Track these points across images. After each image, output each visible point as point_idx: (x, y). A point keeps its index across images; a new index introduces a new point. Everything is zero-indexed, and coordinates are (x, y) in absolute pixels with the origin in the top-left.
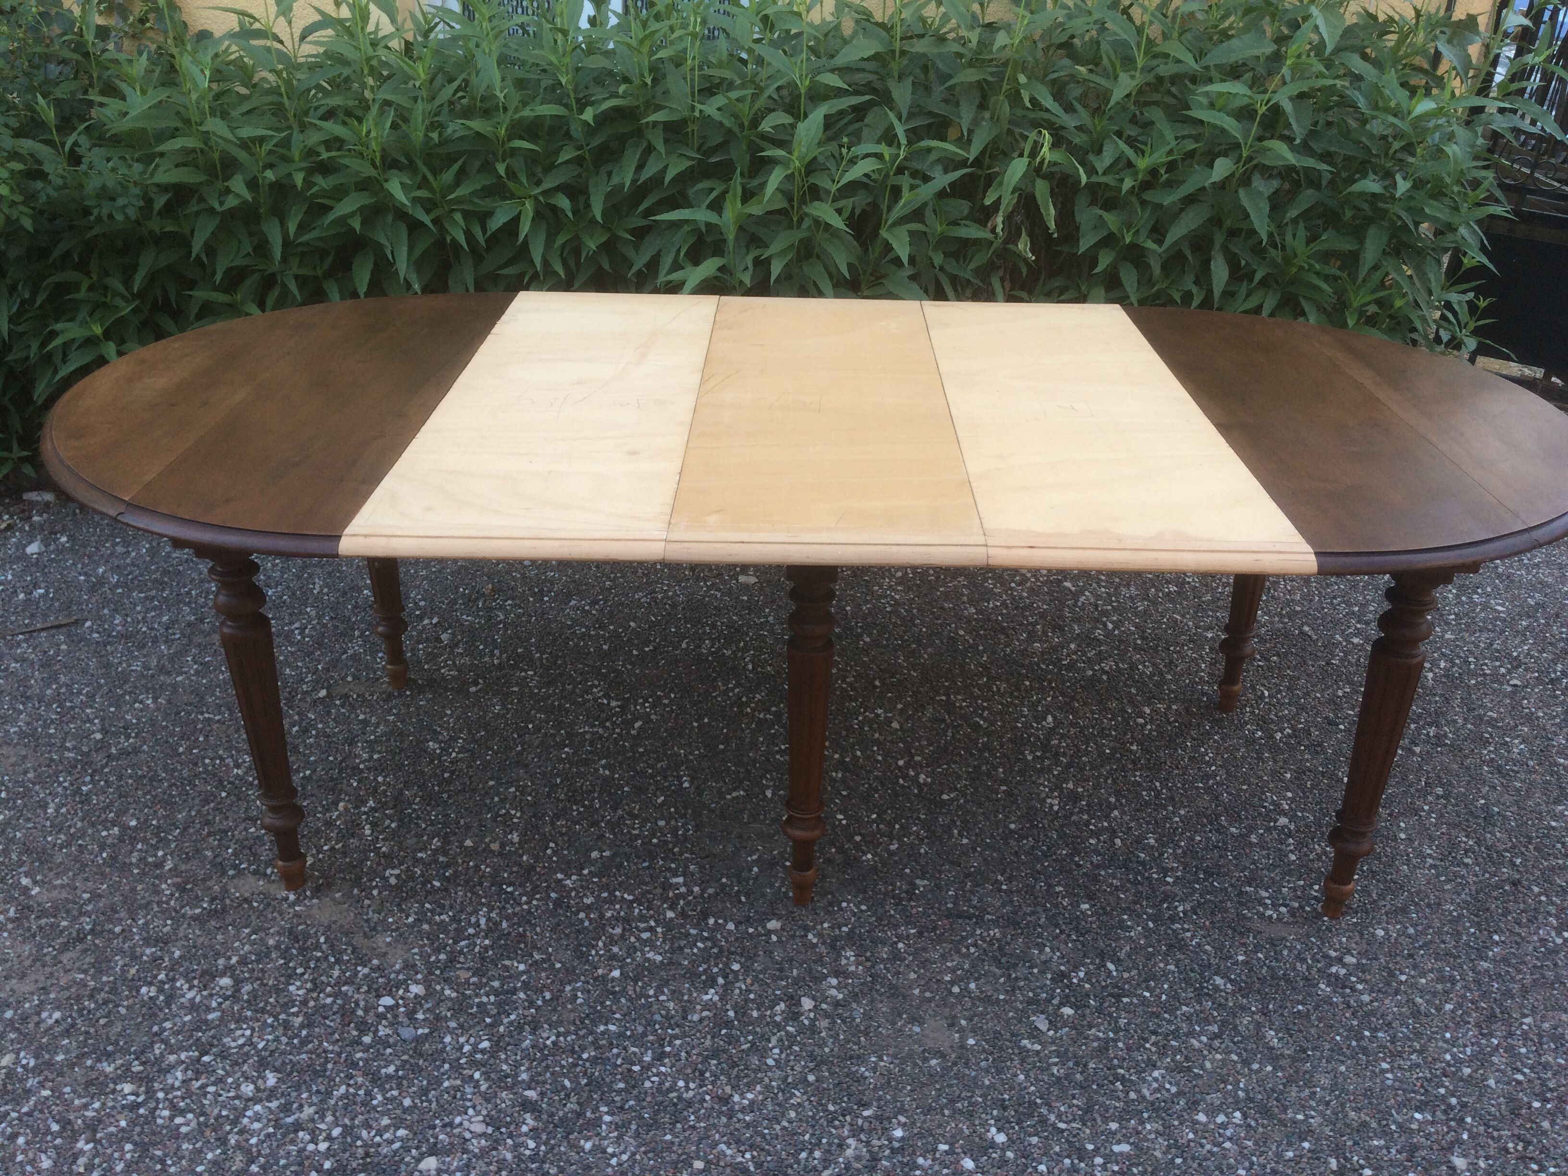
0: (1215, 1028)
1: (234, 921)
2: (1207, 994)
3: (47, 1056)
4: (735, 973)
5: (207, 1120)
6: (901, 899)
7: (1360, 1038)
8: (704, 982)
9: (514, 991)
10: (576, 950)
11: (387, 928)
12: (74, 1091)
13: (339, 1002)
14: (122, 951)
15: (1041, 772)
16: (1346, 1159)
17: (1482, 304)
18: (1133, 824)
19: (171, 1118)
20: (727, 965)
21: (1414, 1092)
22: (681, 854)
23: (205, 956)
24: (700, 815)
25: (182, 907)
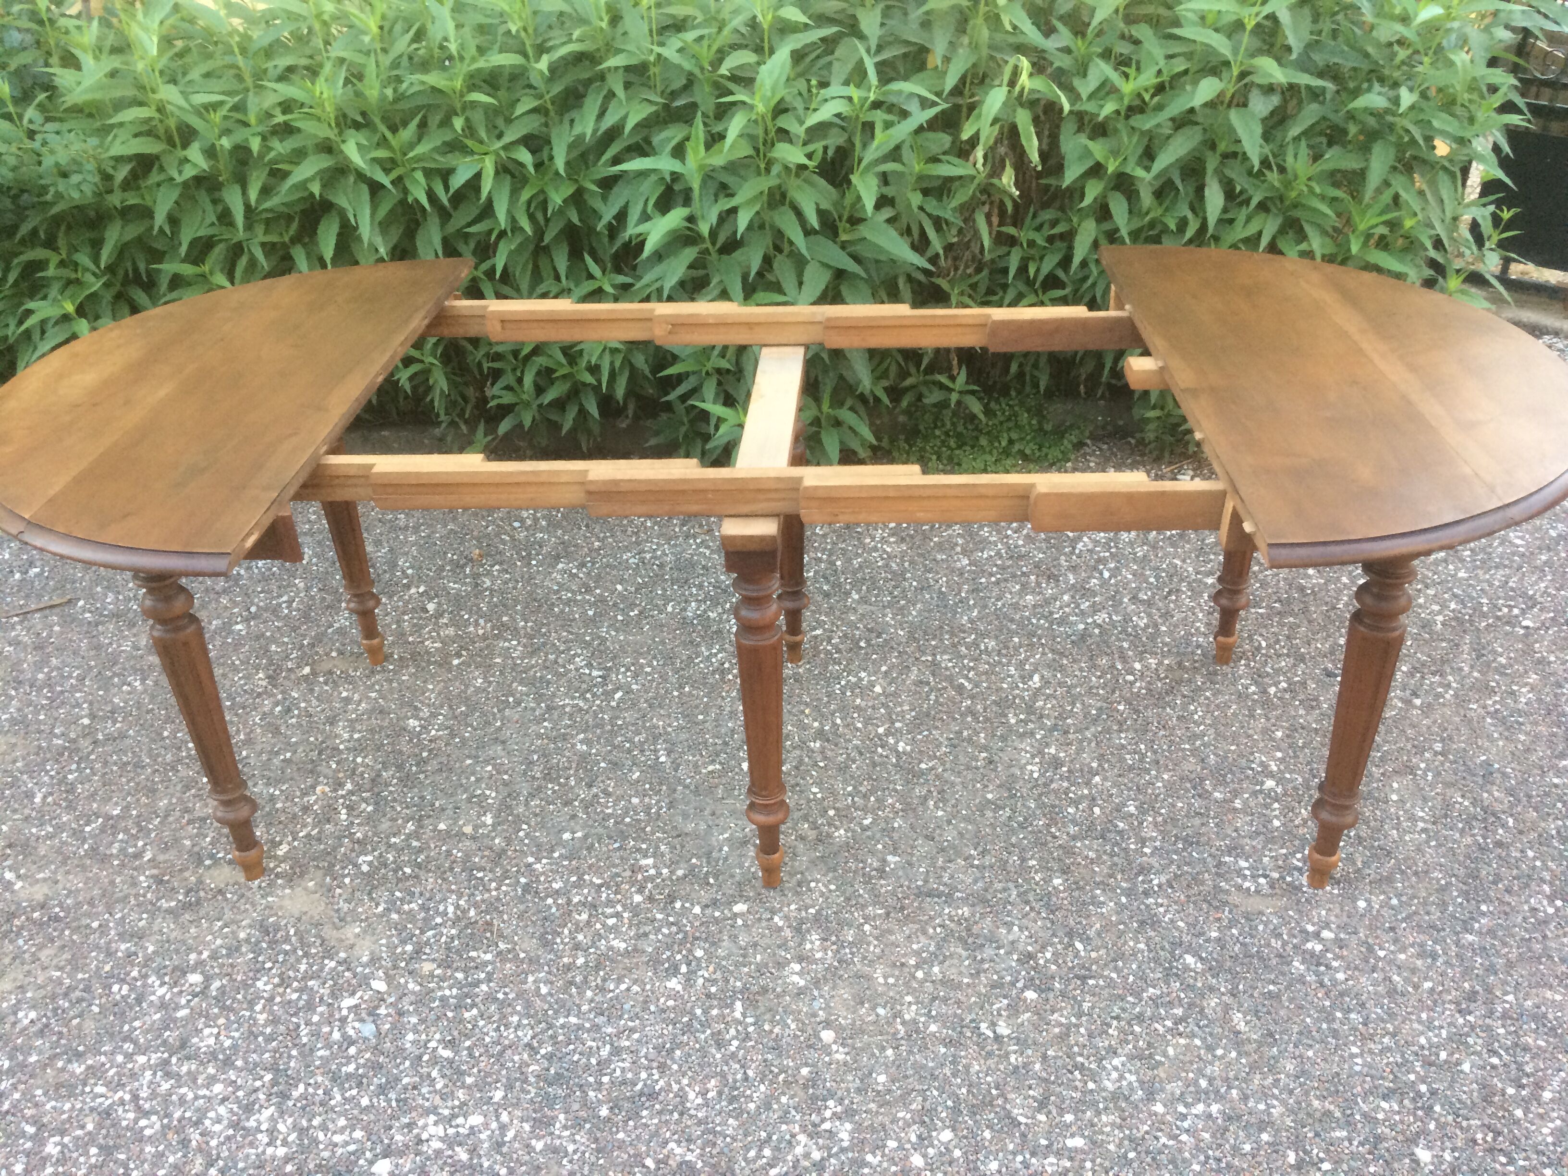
0: (1179, 1011)
1: (208, 914)
2: (1177, 975)
3: (21, 1058)
4: (699, 960)
5: (171, 1122)
6: (871, 878)
7: (1330, 1019)
8: (667, 970)
9: (477, 983)
10: (542, 937)
11: (357, 919)
12: (45, 1094)
13: (305, 997)
14: (97, 947)
15: (1022, 736)
16: (1306, 1152)
17: (1506, 215)
18: (1114, 791)
19: (136, 1121)
20: (690, 951)
21: (1383, 1078)
22: (653, 833)
23: (177, 951)
24: (675, 790)
25: (158, 899)
